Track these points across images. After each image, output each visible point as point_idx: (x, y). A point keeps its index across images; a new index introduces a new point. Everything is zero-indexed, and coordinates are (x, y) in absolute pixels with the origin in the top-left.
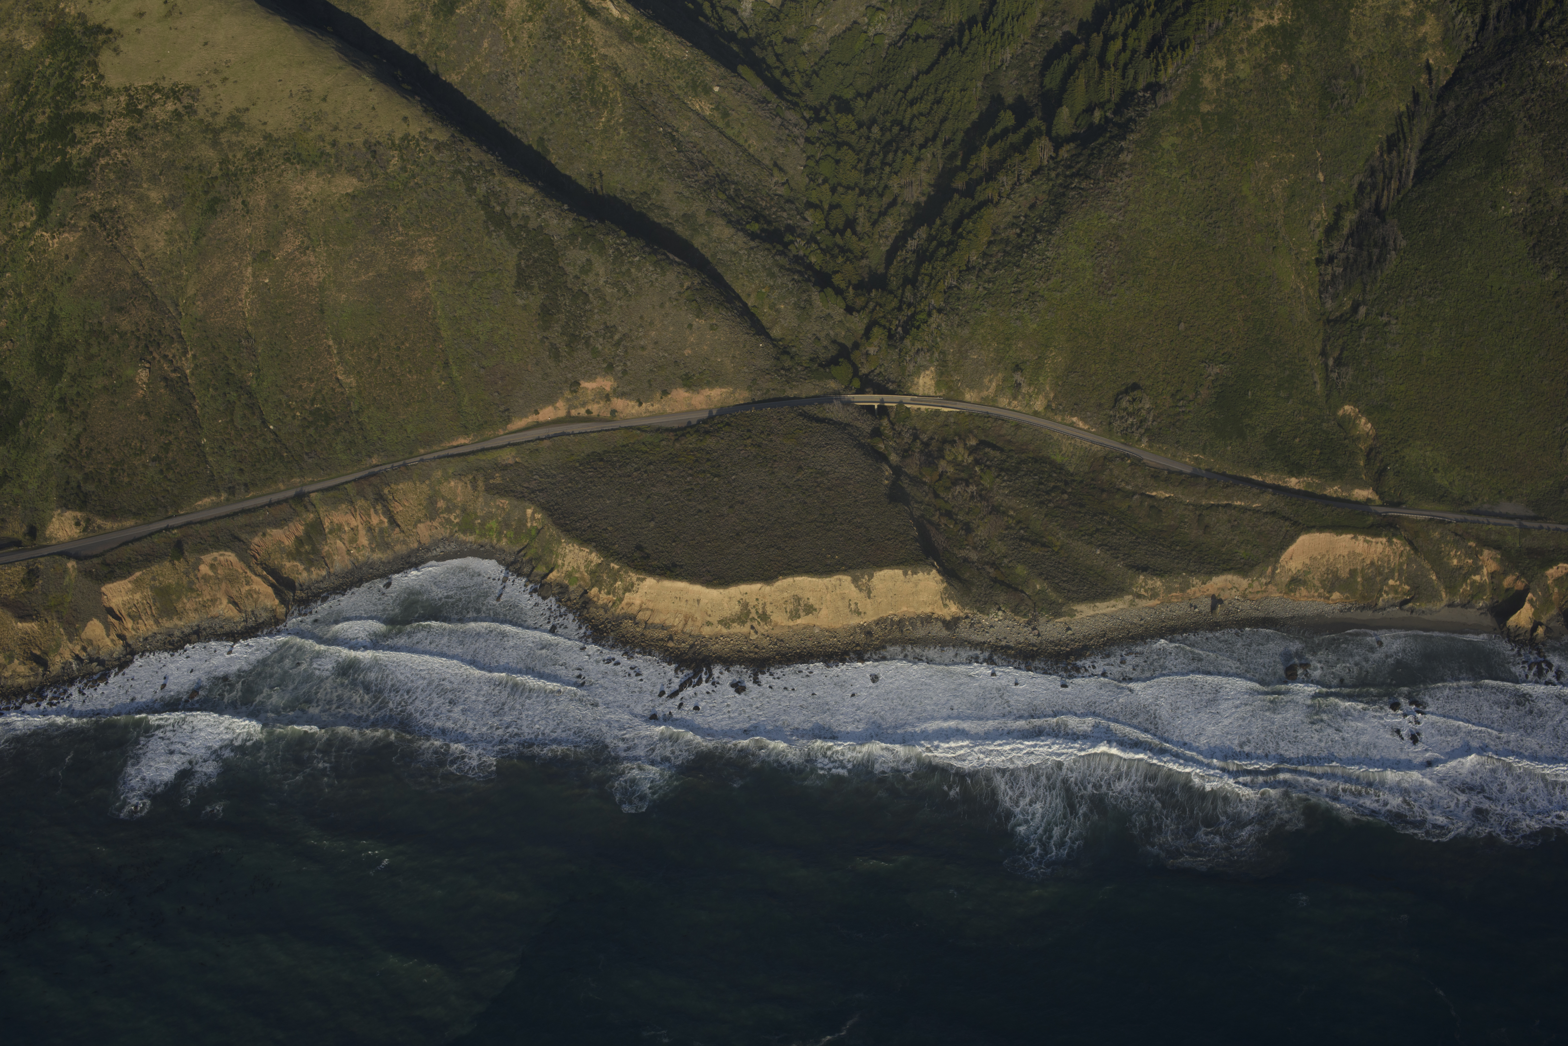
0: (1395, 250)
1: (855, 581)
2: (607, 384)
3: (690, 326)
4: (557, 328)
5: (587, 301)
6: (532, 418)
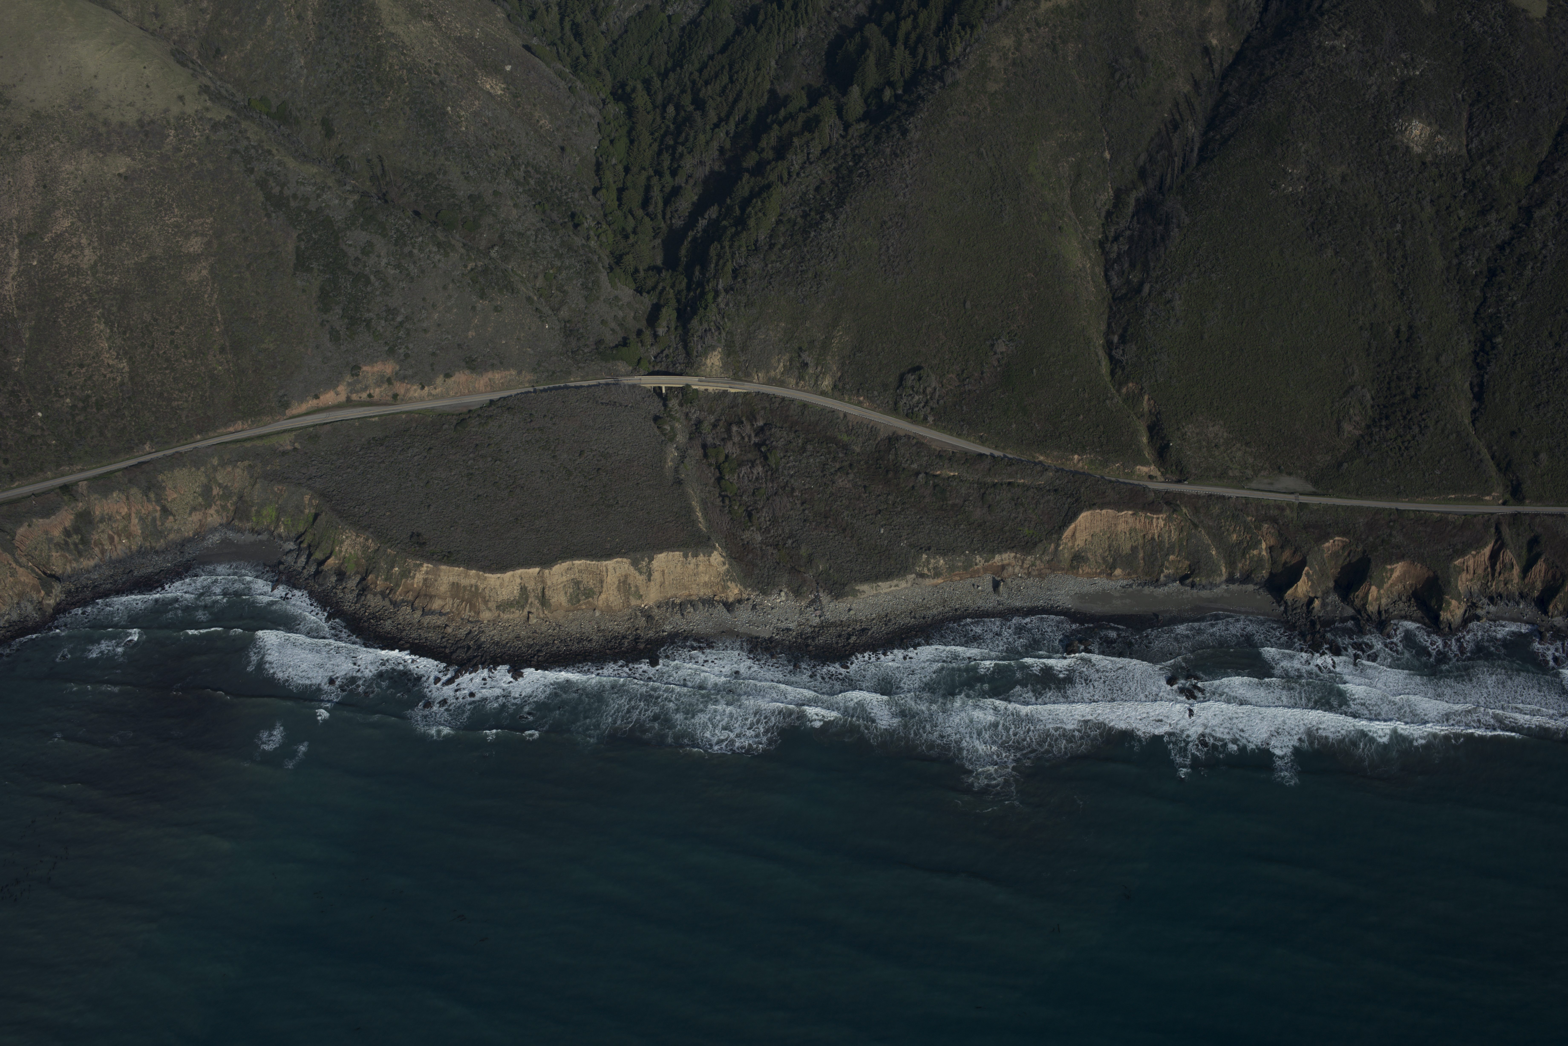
0: (1179, 226)
1: (635, 564)
2: (389, 368)
3: (474, 308)
4: (338, 310)
5: (368, 282)
6: (312, 403)
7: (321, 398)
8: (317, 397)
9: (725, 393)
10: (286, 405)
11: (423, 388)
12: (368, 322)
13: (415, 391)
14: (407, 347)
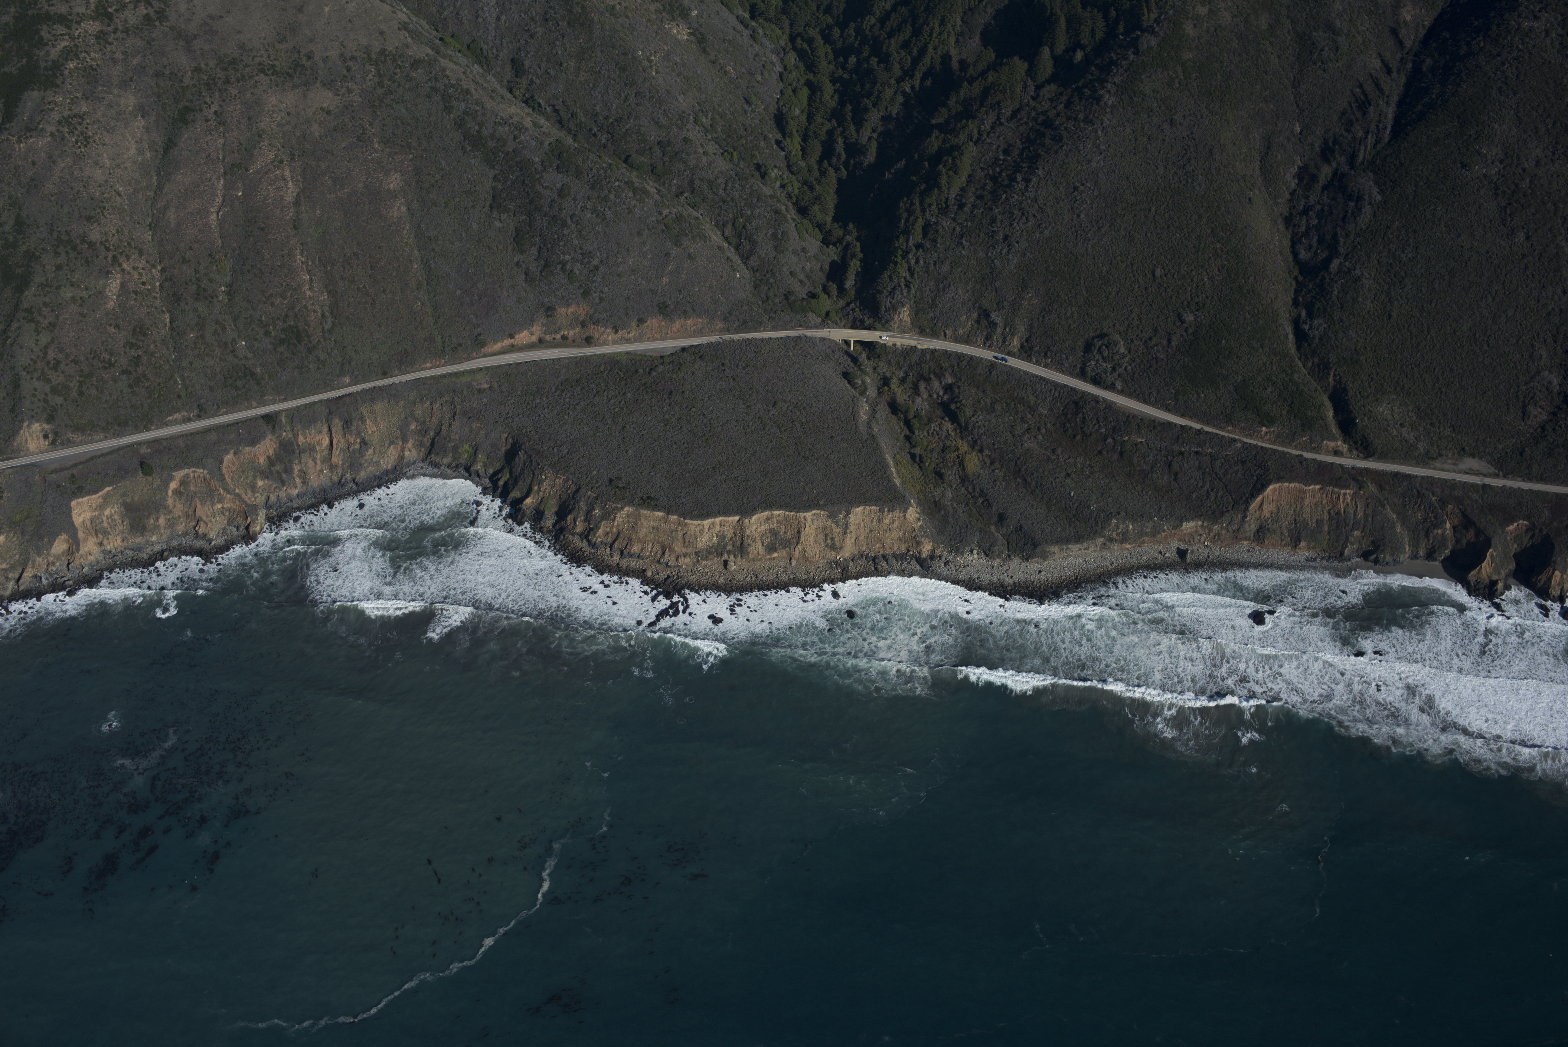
0: (1370, 204)
1: (832, 516)
2: (582, 310)
3: (667, 254)
4: (534, 251)
5: (564, 224)
6: (507, 342)
7: (516, 337)
8: (511, 336)
9: (913, 349)
10: (483, 344)
11: (617, 332)
12: (564, 264)
13: (609, 334)
14: (602, 292)
